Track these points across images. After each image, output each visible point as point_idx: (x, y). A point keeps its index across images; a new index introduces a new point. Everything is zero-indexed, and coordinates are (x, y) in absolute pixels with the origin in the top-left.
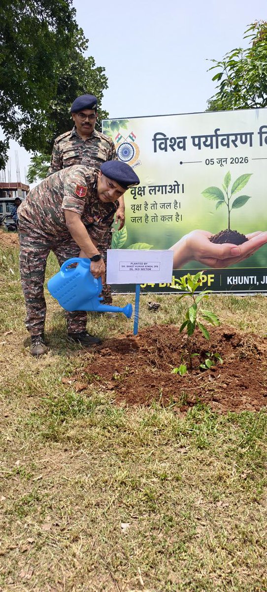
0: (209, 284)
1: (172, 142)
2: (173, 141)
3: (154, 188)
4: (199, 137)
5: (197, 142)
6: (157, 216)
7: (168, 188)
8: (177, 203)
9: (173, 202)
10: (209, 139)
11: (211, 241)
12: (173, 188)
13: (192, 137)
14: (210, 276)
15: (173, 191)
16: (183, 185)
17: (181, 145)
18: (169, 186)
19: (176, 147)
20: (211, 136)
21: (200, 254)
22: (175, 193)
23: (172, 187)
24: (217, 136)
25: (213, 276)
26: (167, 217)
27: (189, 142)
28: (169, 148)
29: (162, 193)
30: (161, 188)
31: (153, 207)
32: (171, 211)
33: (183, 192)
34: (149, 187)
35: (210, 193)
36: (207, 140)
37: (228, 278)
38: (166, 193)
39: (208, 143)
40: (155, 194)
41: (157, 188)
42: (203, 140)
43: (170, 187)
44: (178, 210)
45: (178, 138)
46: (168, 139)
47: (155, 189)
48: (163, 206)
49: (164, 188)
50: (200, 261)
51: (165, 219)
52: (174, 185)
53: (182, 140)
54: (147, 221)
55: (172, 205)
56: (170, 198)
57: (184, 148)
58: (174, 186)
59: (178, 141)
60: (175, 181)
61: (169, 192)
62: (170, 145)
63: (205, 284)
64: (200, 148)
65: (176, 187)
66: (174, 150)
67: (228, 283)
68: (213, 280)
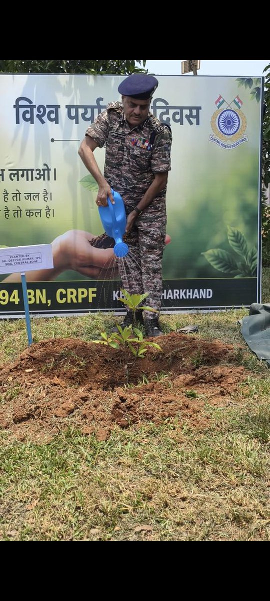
0: (90, 300)
1: (40, 112)
2: (42, 110)
3: (16, 172)
4: (77, 107)
5: (73, 113)
6: (21, 210)
7: (35, 173)
8: (47, 193)
9: (41, 192)
10: (89, 110)
11: (92, 245)
12: (42, 173)
13: (67, 107)
14: (91, 290)
15: (42, 177)
16: (55, 170)
17: (53, 116)
18: (37, 170)
19: (45, 118)
20: (92, 108)
21: (78, 262)
22: (44, 179)
23: (40, 172)
24: (99, 107)
25: (95, 289)
26: (34, 212)
27: (63, 112)
28: (36, 119)
29: (28, 180)
30: (25, 172)
31: (15, 198)
32: (39, 204)
33: (55, 179)
34: (10, 170)
35: (90, 182)
36: (86, 112)
37: (114, 292)
38: (32, 180)
39: (88, 116)
40: (18, 180)
41: (20, 173)
42: (81, 111)
43: (38, 172)
44: (49, 203)
45: (48, 106)
46: (35, 106)
47: (17, 174)
48: (29, 196)
49: (30, 172)
50: (77, 270)
51: (31, 214)
52: (42, 169)
53: (54, 109)
54: (7, 216)
55: (41, 196)
56: (38, 186)
57: (56, 120)
58: (44, 170)
59: (48, 110)
60: (45, 165)
61: (36, 178)
62: (38, 116)
63: (85, 300)
64: (77, 122)
65: (46, 172)
66: (43, 122)
67: (114, 299)
68: (95, 295)
